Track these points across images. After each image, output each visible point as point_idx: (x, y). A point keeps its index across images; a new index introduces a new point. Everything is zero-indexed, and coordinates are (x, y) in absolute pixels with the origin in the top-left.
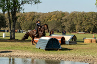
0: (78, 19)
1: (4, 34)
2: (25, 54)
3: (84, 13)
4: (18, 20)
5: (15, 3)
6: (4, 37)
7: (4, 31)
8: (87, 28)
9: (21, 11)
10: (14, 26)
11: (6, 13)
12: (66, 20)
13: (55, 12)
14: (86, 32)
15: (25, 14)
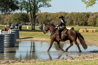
0: (75, 17)
1: (28, 27)
2: (41, 39)
3: (79, 13)
4: (37, 18)
5: (35, 7)
6: (28, 28)
7: (28, 25)
8: (81, 23)
9: (39, 12)
10: (34, 21)
11: (29, 13)
12: (67, 18)
13: (60, 12)
14: (80, 25)
15: (41, 14)
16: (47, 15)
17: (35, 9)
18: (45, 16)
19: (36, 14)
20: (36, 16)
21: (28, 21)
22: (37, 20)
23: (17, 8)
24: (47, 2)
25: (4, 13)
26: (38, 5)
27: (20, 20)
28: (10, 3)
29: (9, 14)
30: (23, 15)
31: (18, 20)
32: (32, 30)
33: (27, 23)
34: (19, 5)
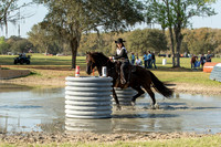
16: (207, 34)
17: (179, 21)
18: (203, 36)
19: (183, 32)
20: (181, 37)
21: (165, 49)
22: (186, 45)
23: (140, 19)
24: (207, 5)
25: (110, 30)
26: (187, 13)
27: (146, 46)
28: (123, 8)
29: (121, 31)
30: (154, 34)
31: (141, 46)
32: (174, 67)
33: (162, 53)
34: (144, 12)
